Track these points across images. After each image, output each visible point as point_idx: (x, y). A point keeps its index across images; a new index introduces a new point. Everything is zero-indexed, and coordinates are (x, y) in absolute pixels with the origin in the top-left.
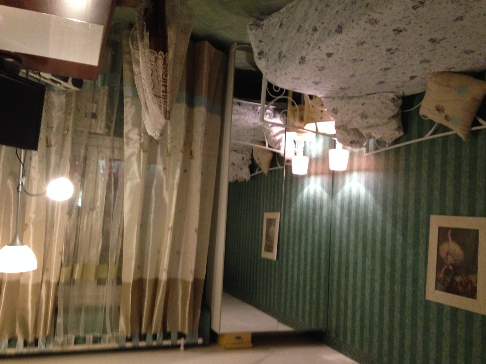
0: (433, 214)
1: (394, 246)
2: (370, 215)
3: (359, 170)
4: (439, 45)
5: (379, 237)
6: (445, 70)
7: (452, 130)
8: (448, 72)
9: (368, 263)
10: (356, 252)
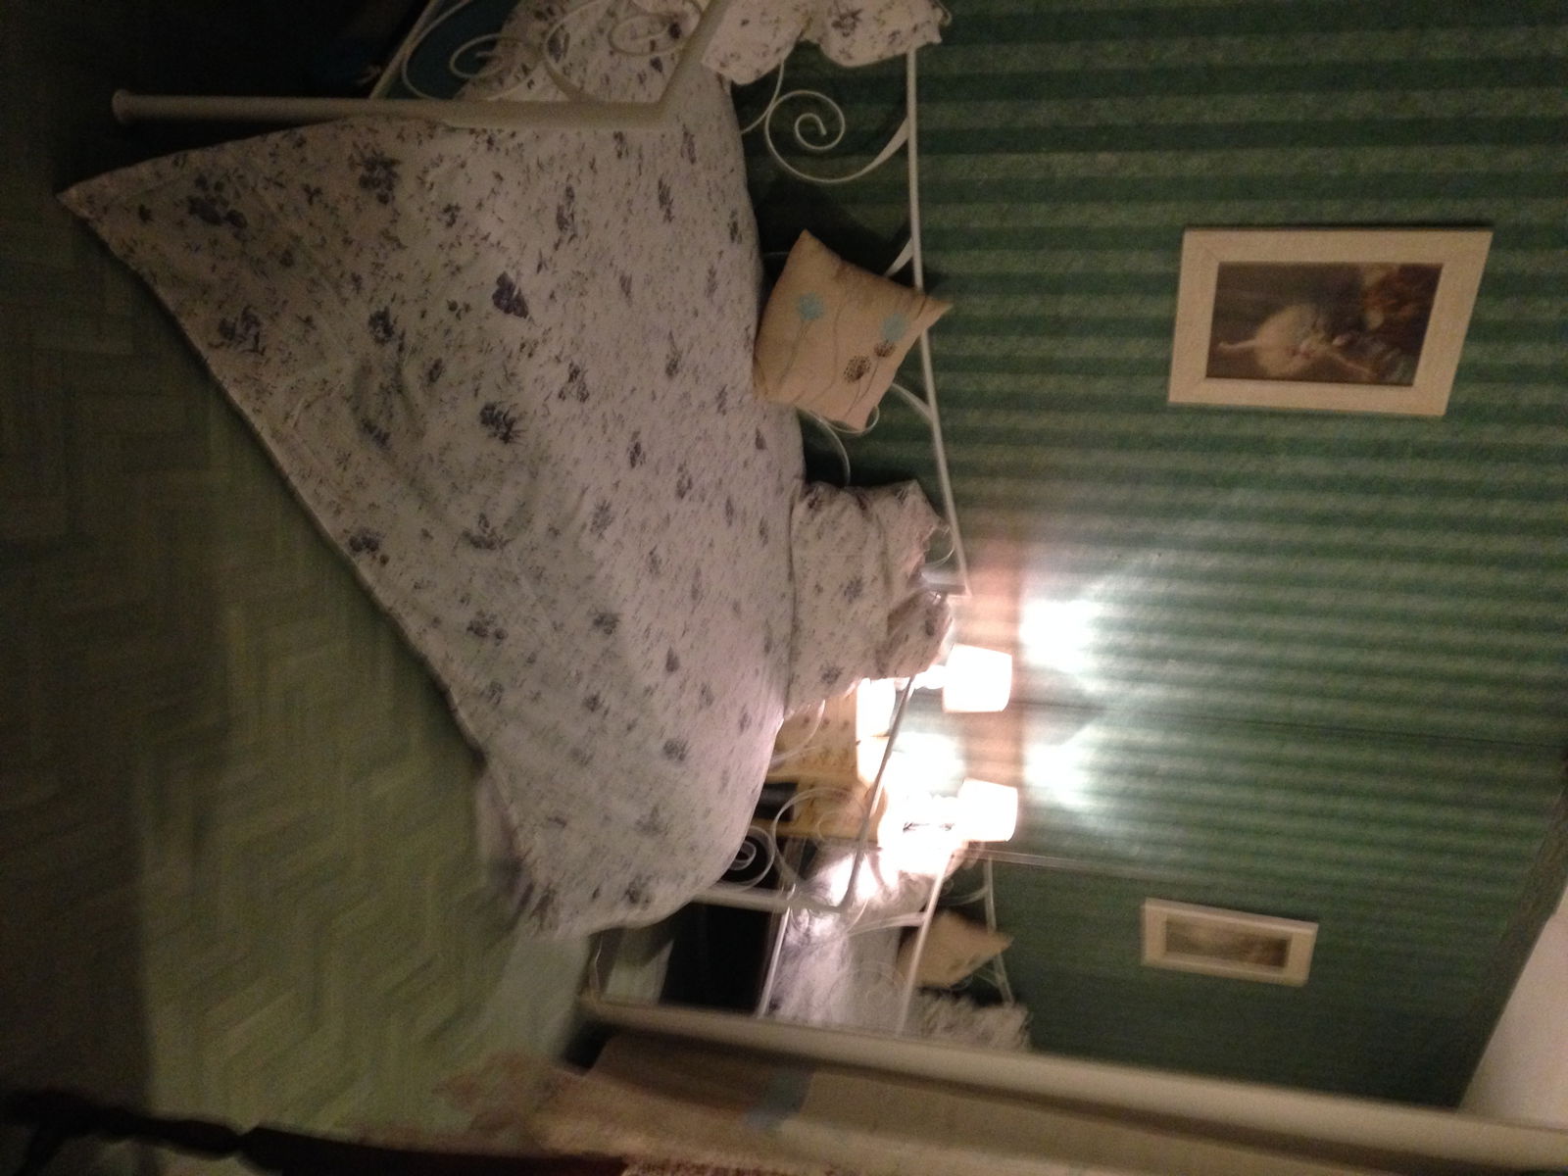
0: (1165, 397)
1: (1265, 516)
2: (1160, 588)
3: (1014, 619)
4: (684, 355)
5: (1237, 563)
6: (750, 350)
7: (917, 344)
8: (755, 346)
9: (1321, 598)
10: (1288, 639)
